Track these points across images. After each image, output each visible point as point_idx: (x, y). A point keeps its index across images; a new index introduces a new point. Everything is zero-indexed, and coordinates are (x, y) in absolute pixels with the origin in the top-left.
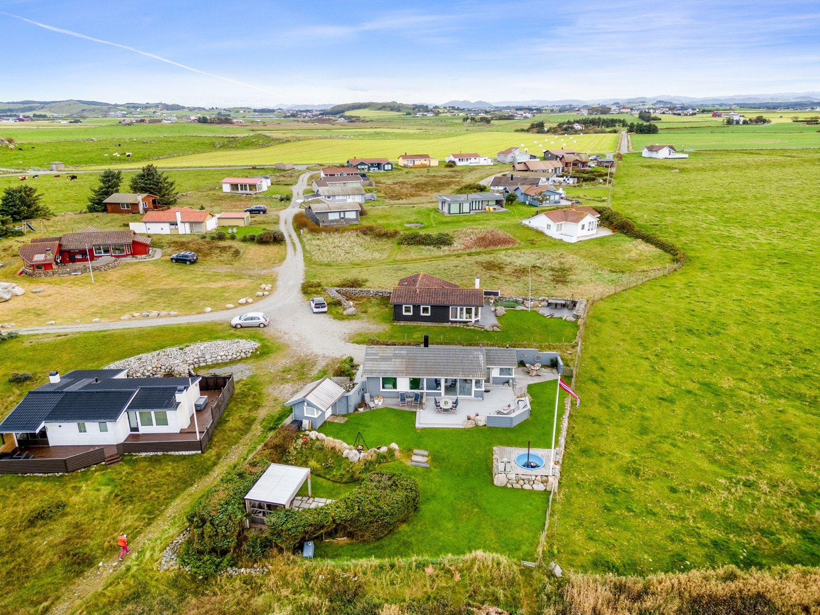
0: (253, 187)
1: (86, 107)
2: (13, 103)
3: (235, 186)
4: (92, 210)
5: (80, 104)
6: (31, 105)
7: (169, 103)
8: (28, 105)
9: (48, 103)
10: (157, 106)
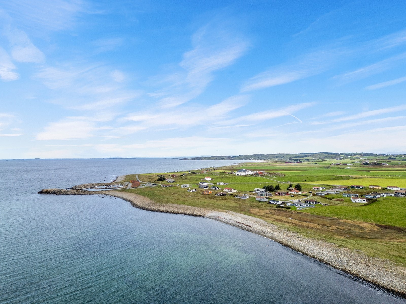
0: (318, 189)
1: (327, 155)
2: (300, 154)
3: (315, 189)
4: (287, 190)
5: (325, 154)
6: (306, 155)
7: (367, 152)
8: (305, 155)
9: (312, 154)
10: (360, 154)
